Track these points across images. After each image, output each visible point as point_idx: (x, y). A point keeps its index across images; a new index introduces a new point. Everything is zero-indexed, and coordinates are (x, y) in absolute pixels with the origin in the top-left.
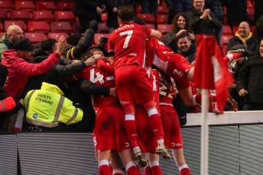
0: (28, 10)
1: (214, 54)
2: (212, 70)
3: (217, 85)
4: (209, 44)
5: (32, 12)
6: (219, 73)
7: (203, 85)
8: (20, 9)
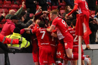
0: (9, 4)
1: (83, 22)
2: (83, 28)
3: (85, 34)
4: (82, 18)
5: (10, 5)
6: (85, 29)
7: (79, 34)
8: (6, 4)
